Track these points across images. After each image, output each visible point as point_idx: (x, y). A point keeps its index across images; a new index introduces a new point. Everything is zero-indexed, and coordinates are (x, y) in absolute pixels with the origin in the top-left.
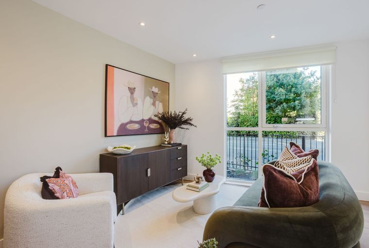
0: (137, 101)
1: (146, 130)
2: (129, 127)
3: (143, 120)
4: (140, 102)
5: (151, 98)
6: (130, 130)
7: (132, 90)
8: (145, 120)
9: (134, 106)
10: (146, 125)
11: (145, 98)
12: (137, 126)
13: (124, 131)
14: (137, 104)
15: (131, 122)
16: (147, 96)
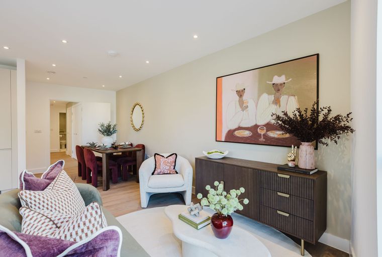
0: (248, 102)
1: (262, 139)
2: (238, 134)
3: (256, 126)
4: (251, 104)
5: (269, 94)
6: (238, 137)
7: (240, 93)
8: (259, 126)
9: (243, 110)
10: (261, 132)
11: (259, 96)
12: (247, 134)
13: (231, 138)
14: (247, 107)
15: (240, 128)
16: (262, 93)
